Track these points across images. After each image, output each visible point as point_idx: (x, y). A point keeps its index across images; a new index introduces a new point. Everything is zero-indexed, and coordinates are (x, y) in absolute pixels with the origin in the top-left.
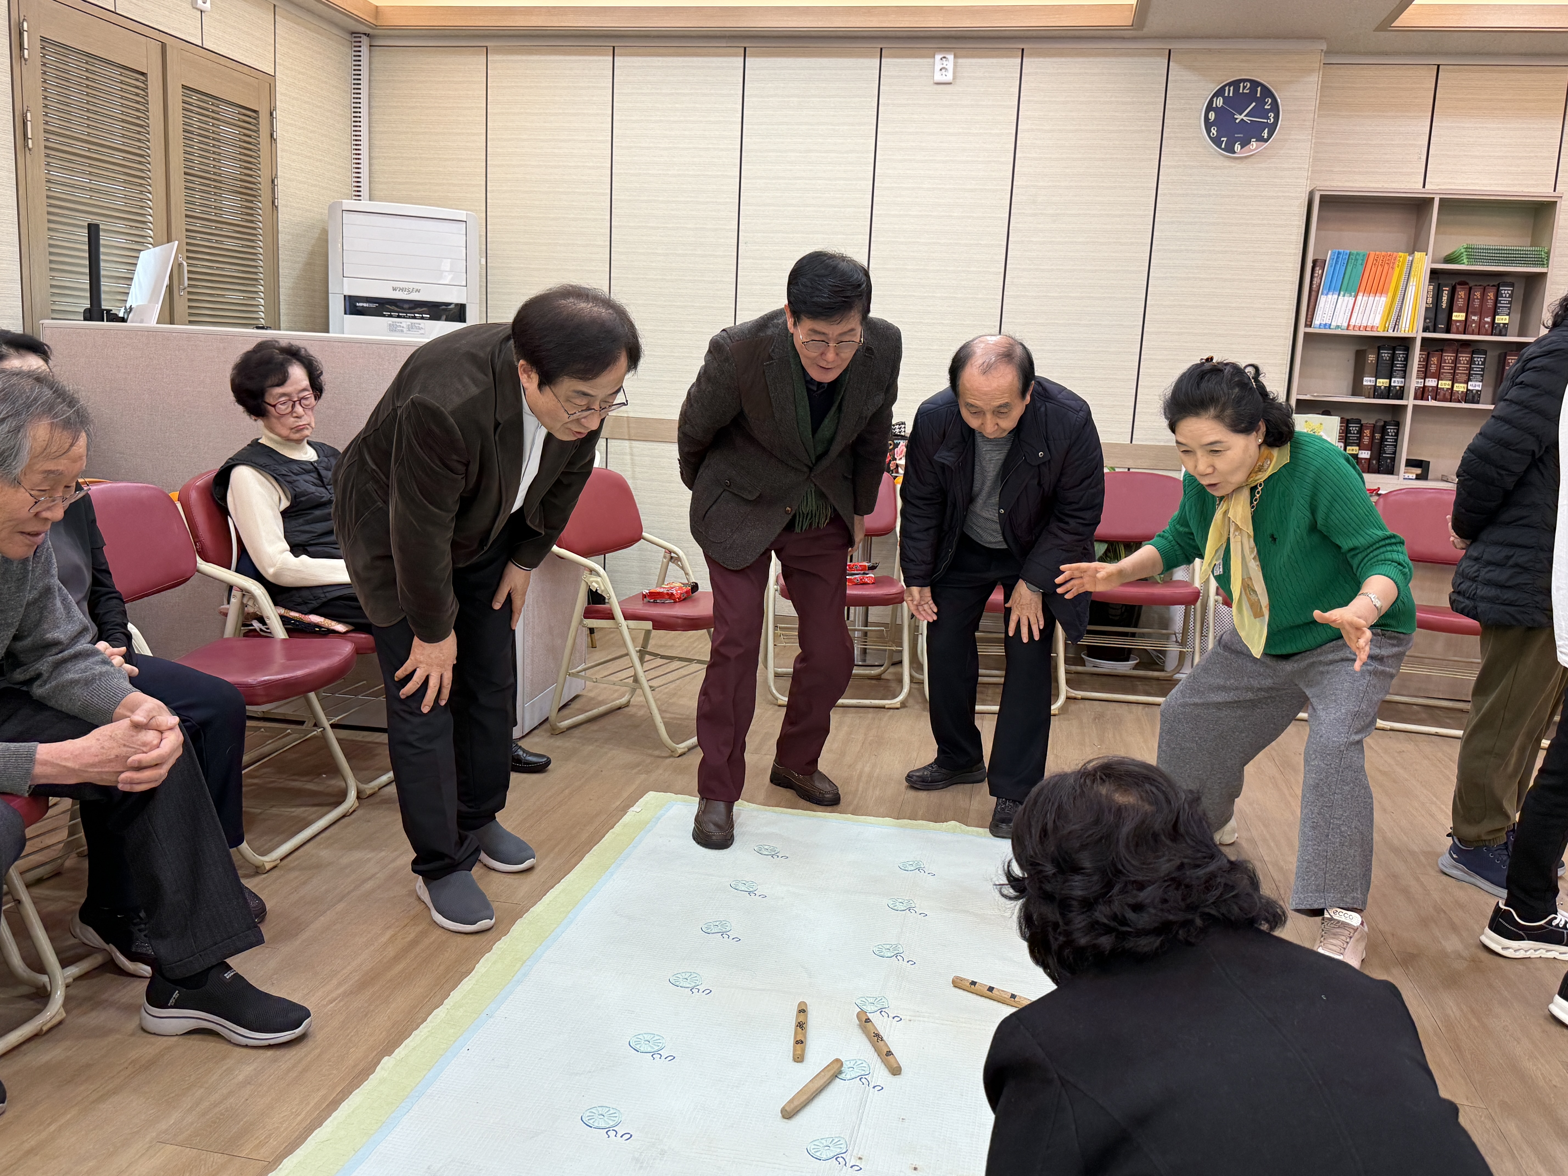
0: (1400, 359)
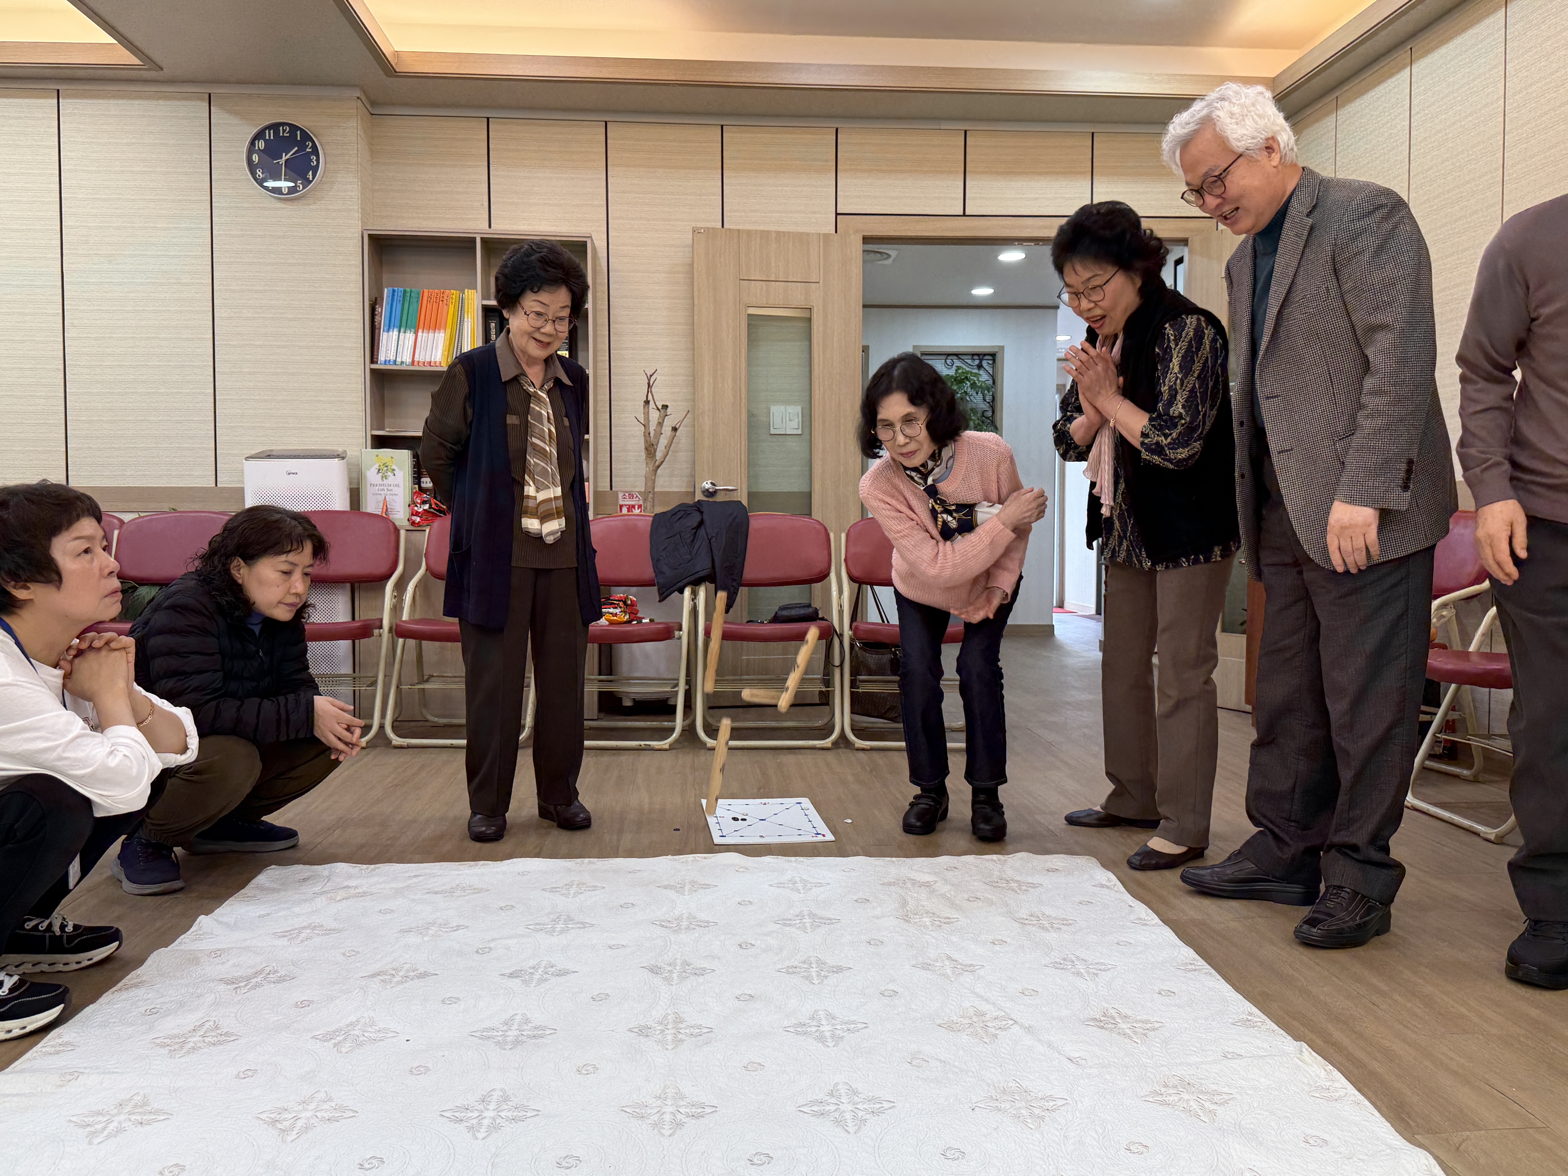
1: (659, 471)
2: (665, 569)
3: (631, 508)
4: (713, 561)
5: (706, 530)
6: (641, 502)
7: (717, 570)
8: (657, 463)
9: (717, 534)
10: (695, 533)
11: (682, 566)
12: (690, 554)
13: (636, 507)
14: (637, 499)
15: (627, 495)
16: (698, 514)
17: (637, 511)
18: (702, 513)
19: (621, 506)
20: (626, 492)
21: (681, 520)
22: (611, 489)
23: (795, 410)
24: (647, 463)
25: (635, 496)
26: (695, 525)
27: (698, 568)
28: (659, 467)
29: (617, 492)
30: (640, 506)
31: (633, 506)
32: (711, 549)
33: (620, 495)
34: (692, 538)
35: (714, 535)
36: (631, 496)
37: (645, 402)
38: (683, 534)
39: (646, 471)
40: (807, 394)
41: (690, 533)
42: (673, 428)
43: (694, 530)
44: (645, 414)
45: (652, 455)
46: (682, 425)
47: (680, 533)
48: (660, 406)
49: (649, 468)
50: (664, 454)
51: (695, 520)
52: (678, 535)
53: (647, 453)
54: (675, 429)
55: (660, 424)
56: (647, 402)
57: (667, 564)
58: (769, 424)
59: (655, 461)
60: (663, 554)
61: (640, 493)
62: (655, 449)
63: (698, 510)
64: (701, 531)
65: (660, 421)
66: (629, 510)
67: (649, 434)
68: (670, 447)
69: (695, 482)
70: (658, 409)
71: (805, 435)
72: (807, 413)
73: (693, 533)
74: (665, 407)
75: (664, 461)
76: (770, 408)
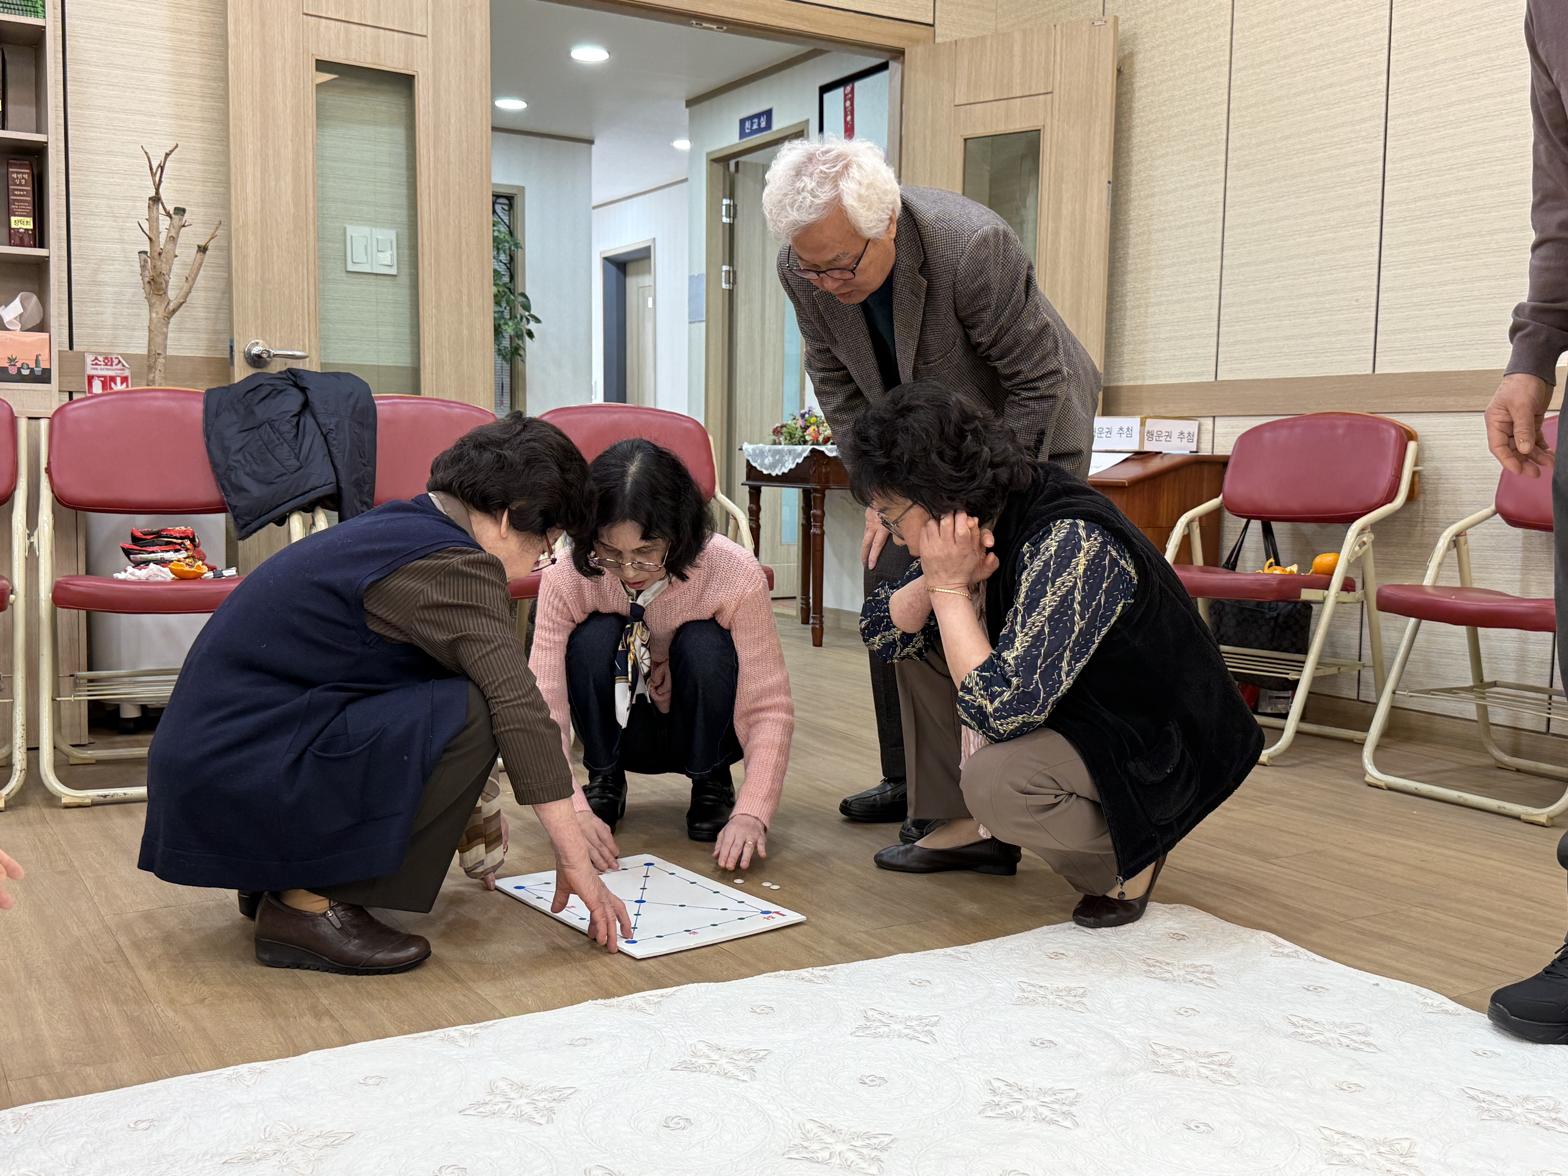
1: (172, 320)
2: (247, 482)
3: (107, 382)
4: (335, 469)
5: (314, 417)
6: (127, 373)
7: (343, 485)
8: (172, 306)
9: (336, 426)
10: (298, 423)
11: (284, 478)
12: (298, 459)
13: (118, 380)
14: (120, 366)
15: (101, 358)
16: (295, 391)
17: (119, 387)
18: (303, 390)
19: (91, 377)
20: (100, 354)
21: (267, 401)
22: (71, 345)
23: (388, 236)
24: (151, 306)
25: (116, 361)
26: (296, 408)
27: (313, 482)
28: (174, 311)
29: (82, 353)
30: (124, 380)
31: (113, 379)
32: (329, 451)
33: (89, 357)
34: (294, 431)
35: (332, 427)
36: (108, 361)
37: (150, 199)
38: (276, 424)
39: (151, 319)
40: (402, 215)
41: (289, 422)
42: (199, 247)
43: (295, 420)
44: (153, 221)
45: (159, 290)
46: (211, 245)
47: (270, 423)
48: (171, 209)
49: (154, 315)
50: (182, 293)
51: (293, 401)
52: (267, 424)
53: (147, 286)
54: (203, 249)
55: (173, 239)
56: (156, 200)
57: (247, 474)
58: (345, 256)
59: (164, 306)
60: (239, 457)
61: (126, 356)
62: (167, 282)
63: (296, 385)
64: (308, 420)
65: (173, 233)
66: (104, 385)
67: (160, 254)
68: (194, 279)
69: (232, 341)
70: (168, 214)
71: (405, 280)
72: (405, 242)
73: (294, 423)
74: (180, 211)
75: (181, 304)
76: (345, 229)
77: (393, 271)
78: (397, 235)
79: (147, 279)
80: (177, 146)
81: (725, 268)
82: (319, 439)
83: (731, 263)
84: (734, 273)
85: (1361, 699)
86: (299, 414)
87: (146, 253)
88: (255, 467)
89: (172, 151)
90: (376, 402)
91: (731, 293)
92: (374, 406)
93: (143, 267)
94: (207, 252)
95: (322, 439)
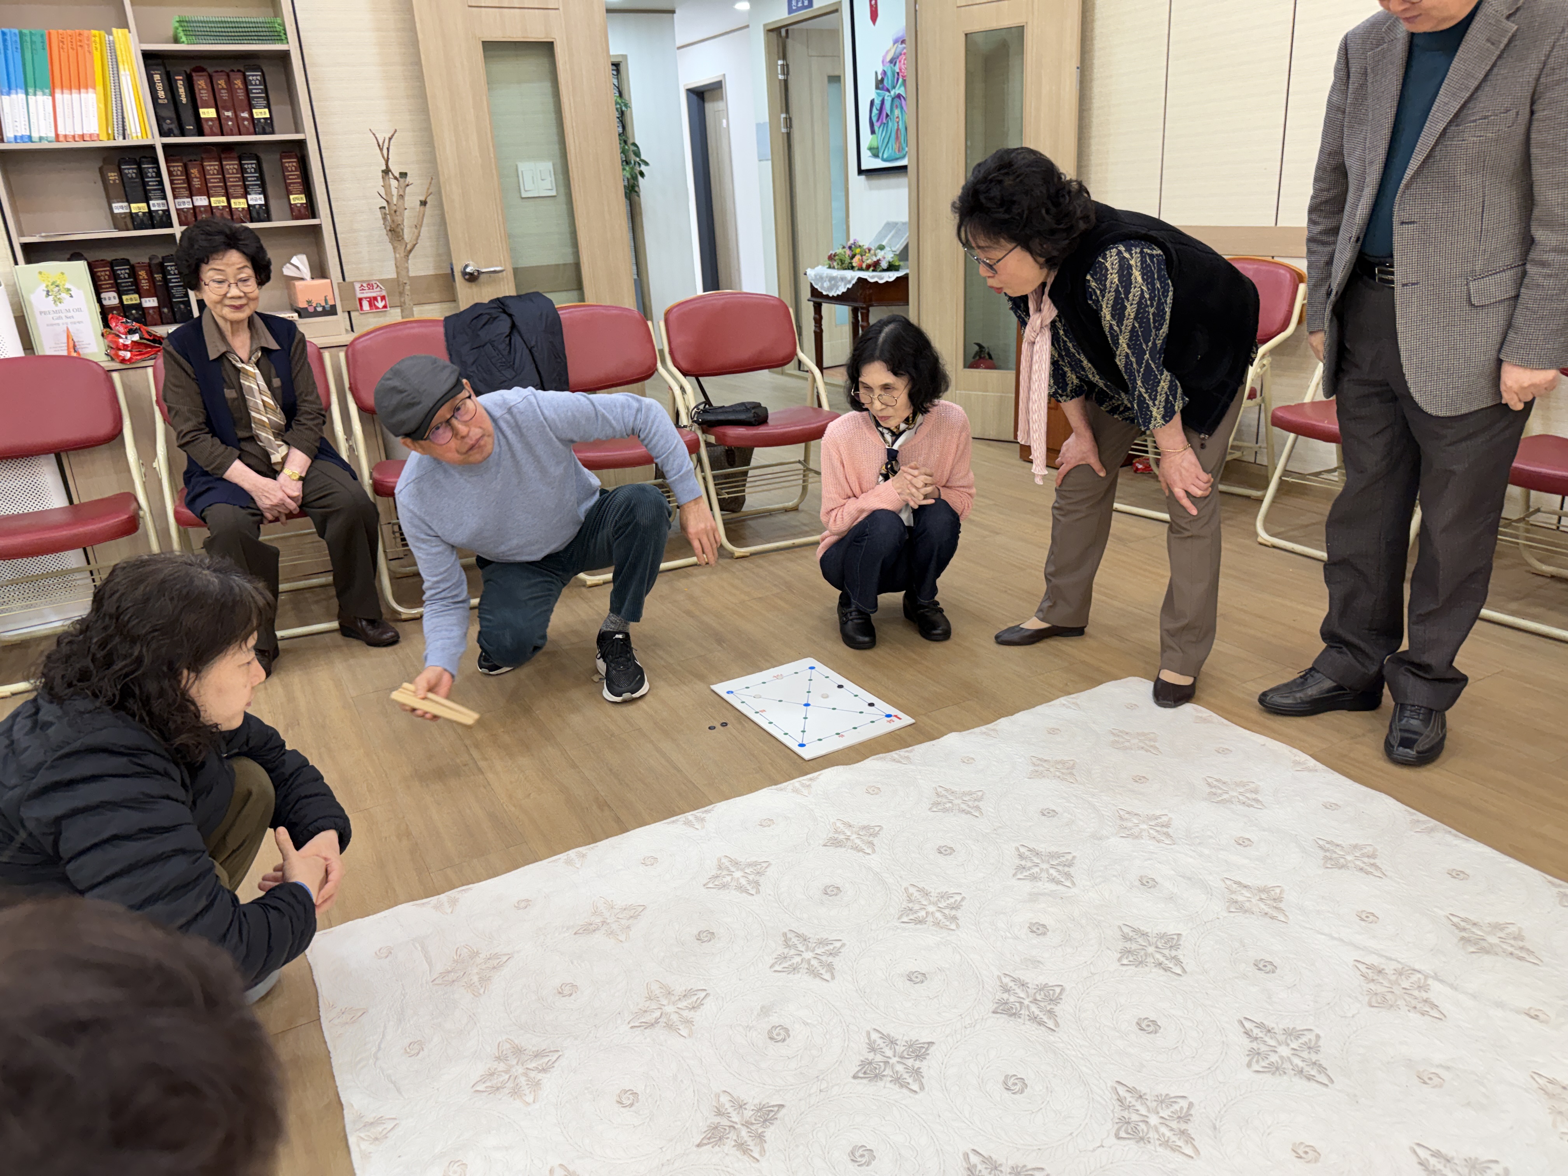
0: (149, 175)
1: (410, 257)
3: (372, 301)
4: (539, 373)
5: (522, 338)
6: (384, 293)
8: (409, 247)
9: (536, 340)
10: (510, 340)
13: (379, 299)
14: (378, 289)
15: (365, 285)
16: (504, 316)
18: (510, 316)
19: (360, 300)
20: (364, 282)
21: (486, 327)
22: (344, 279)
23: (547, 167)
24: (394, 248)
25: (375, 286)
26: (507, 331)
28: (410, 251)
29: (352, 283)
30: (383, 298)
31: (375, 299)
33: (357, 286)
34: (508, 348)
35: (533, 341)
36: (370, 286)
37: (383, 171)
38: (495, 344)
39: (396, 258)
40: (556, 147)
41: (504, 341)
42: (421, 202)
43: (508, 339)
44: (387, 187)
45: (398, 237)
46: (428, 200)
47: (491, 342)
48: (397, 175)
49: (398, 256)
50: (414, 238)
51: (504, 325)
52: (489, 345)
53: (390, 233)
54: (424, 203)
55: (401, 197)
56: (387, 172)
57: (480, 381)
58: (519, 186)
59: (403, 247)
60: (474, 368)
61: (381, 281)
62: (403, 230)
63: (505, 312)
64: (516, 338)
65: (401, 193)
66: (371, 305)
67: (395, 212)
68: (421, 226)
69: (451, 264)
70: (396, 178)
71: (562, 199)
72: (559, 170)
73: (507, 342)
74: (404, 175)
75: (415, 245)
76: (517, 166)
77: (554, 193)
78: (554, 165)
79: (388, 228)
80: (396, 131)
81: (783, 116)
82: (526, 352)
83: (787, 111)
84: (790, 119)
85: (1258, 462)
86: (510, 335)
87: (384, 208)
88: (485, 375)
89: (393, 136)
90: (559, 312)
91: (789, 135)
92: (558, 318)
93: (384, 219)
94: (428, 205)
95: (528, 351)
